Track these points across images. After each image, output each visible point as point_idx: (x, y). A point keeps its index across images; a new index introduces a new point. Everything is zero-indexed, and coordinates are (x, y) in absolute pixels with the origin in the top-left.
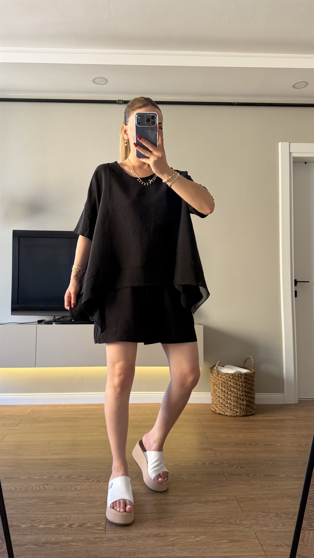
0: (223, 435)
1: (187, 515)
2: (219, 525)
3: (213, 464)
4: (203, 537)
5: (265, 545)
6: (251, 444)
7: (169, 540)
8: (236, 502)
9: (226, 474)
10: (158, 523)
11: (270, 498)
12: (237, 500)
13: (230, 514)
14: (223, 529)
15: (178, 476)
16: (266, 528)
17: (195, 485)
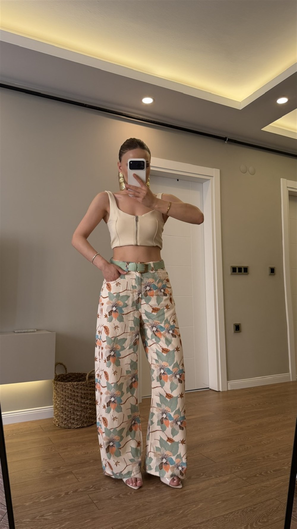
0: (79, 453)
3: (78, 491)
9: (95, 502)
15: (41, 518)
17: (63, 526)
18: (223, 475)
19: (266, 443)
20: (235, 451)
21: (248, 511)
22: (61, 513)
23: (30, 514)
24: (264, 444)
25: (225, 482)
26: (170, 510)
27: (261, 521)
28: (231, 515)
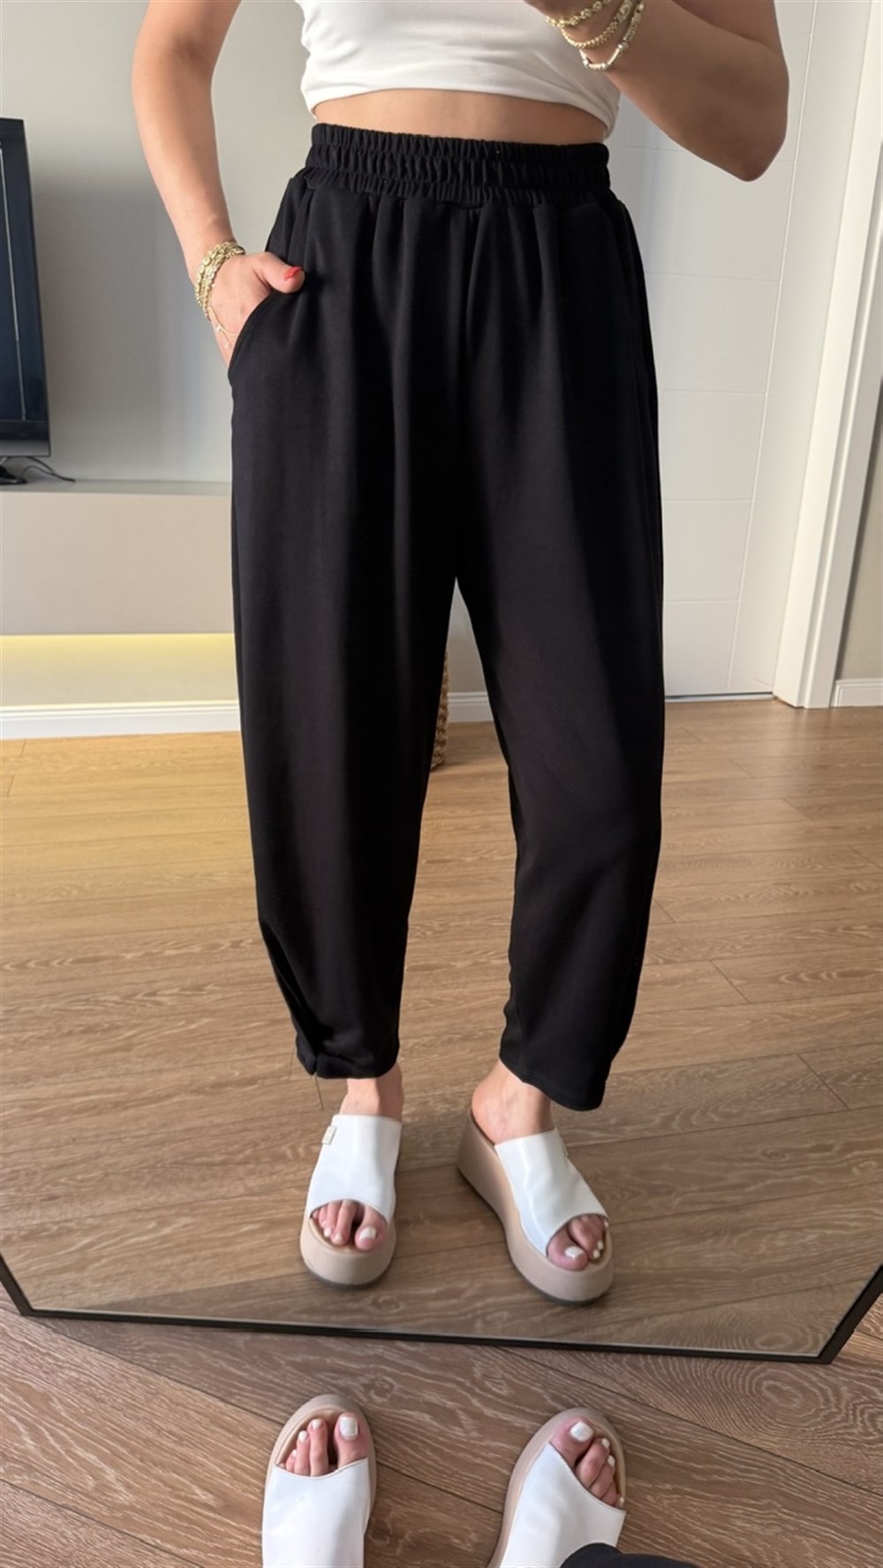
2: (241, 1170)
4: (183, 1221)
7: (74, 1245)
10: (48, 1186)
13: (283, 1125)
14: (253, 1183)
15: (146, 998)
17: (193, 1026)
18: (679, 960)
19: (865, 889)
20: (751, 896)
21: (696, 1076)
23: (126, 984)
24: (855, 890)
25: (674, 981)
26: (481, 1034)
27: (720, 1109)
28: (643, 1078)
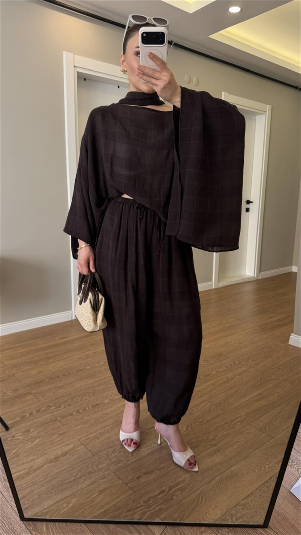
0: (33, 372)
1: (46, 483)
3: (41, 410)
5: (128, 482)
6: (64, 375)
8: (82, 447)
9: (59, 419)
11: (108, 430)
12: (83, 444)
16: (120, 464)
22: (31, 433)
